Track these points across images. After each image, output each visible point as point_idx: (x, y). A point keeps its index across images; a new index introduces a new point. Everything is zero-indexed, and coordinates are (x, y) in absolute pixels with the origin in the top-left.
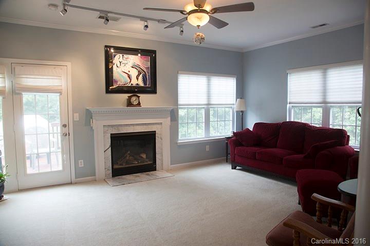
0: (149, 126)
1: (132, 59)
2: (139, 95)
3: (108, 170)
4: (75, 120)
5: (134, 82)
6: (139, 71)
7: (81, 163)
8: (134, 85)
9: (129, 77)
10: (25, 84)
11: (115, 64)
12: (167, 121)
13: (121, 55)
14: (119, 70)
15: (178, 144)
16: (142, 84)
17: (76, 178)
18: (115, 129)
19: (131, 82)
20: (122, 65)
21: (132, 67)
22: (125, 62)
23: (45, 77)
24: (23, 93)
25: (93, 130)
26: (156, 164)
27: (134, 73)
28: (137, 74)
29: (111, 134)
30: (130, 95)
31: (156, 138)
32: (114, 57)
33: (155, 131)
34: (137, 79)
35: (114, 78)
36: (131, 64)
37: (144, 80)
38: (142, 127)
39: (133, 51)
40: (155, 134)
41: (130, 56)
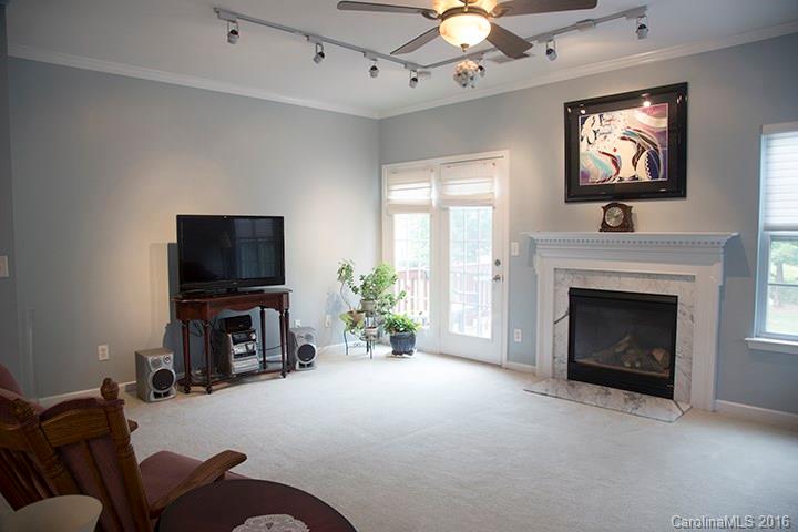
0: (659, 281)
1: (621, 118)
2: (628, 204)
3: (561, 361)
4: (513, 254)
5: (627, 172)
6: (639, 146)
7: (518, 337)
8: (626, 180)
9: (615, 162)
10: (453, 194)
11: (585, 139)
12: (710, 276)
13: (597, 116)
14: (593, 150)
15: (751, 346)
16: (644, 176)
17: (508, 359)
18: (578, 278)
19: (618, 173)
20: (600, 138)
21: (623, 138)
22: (606, 129)
23: (471, 181)
24: (451, 208)
25: (536, 276)
26: (673, 384)
27: (626, 151)
28: (634, 152)
29: (571, 289)
30: (605, 204)
31: (679, 314)
32: (583, 123)
33: (677, 297)
34: (635, 164)
35: (581, 169)
36: (619, 132)
37: (653, 167)
38: (640, 280)
39: (628, 100)
40: (676, 304)
41: (617, 114)
